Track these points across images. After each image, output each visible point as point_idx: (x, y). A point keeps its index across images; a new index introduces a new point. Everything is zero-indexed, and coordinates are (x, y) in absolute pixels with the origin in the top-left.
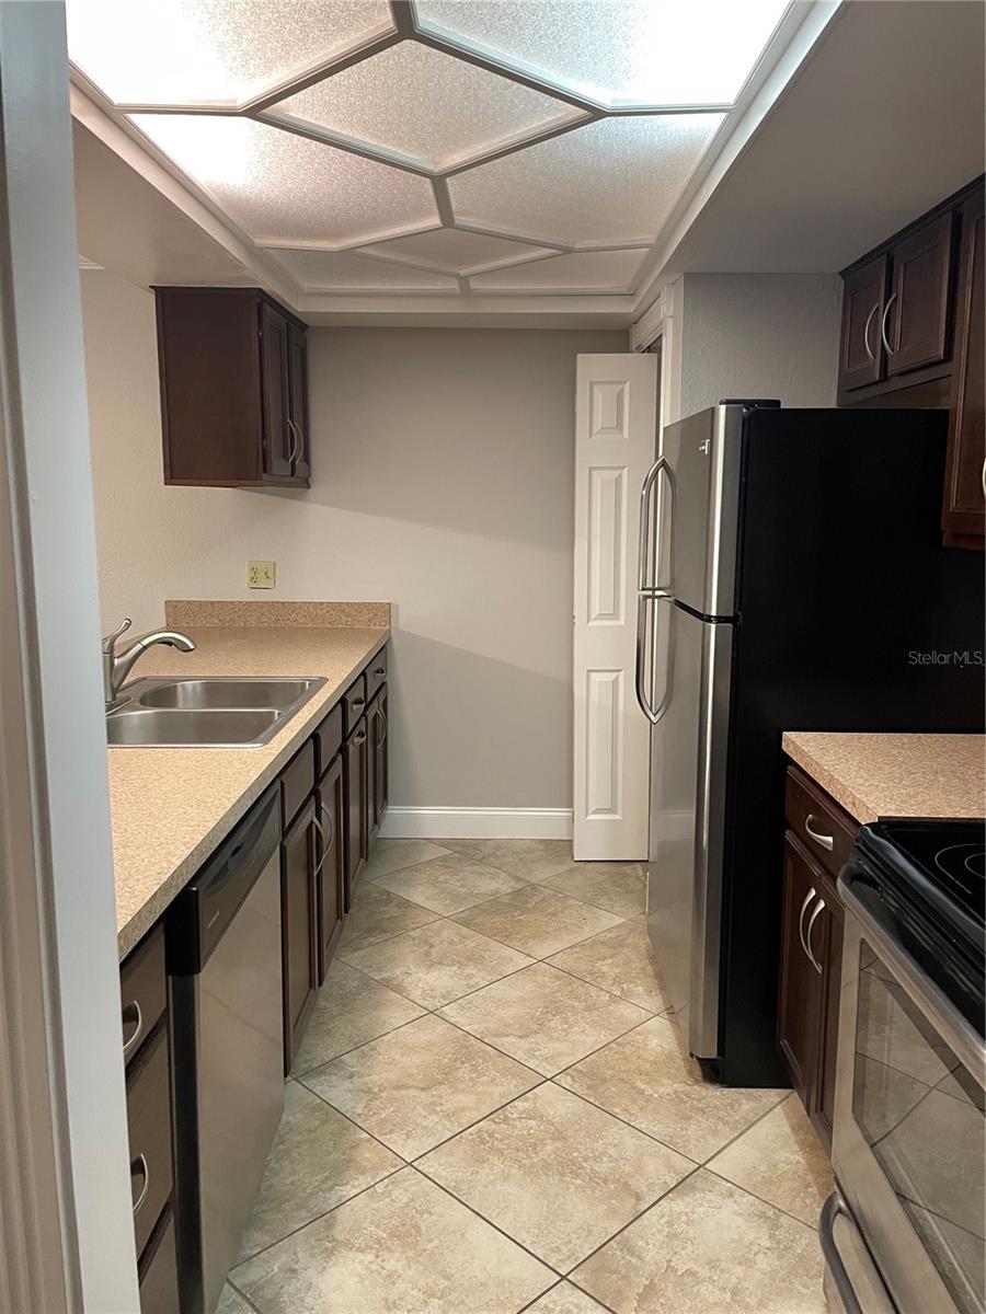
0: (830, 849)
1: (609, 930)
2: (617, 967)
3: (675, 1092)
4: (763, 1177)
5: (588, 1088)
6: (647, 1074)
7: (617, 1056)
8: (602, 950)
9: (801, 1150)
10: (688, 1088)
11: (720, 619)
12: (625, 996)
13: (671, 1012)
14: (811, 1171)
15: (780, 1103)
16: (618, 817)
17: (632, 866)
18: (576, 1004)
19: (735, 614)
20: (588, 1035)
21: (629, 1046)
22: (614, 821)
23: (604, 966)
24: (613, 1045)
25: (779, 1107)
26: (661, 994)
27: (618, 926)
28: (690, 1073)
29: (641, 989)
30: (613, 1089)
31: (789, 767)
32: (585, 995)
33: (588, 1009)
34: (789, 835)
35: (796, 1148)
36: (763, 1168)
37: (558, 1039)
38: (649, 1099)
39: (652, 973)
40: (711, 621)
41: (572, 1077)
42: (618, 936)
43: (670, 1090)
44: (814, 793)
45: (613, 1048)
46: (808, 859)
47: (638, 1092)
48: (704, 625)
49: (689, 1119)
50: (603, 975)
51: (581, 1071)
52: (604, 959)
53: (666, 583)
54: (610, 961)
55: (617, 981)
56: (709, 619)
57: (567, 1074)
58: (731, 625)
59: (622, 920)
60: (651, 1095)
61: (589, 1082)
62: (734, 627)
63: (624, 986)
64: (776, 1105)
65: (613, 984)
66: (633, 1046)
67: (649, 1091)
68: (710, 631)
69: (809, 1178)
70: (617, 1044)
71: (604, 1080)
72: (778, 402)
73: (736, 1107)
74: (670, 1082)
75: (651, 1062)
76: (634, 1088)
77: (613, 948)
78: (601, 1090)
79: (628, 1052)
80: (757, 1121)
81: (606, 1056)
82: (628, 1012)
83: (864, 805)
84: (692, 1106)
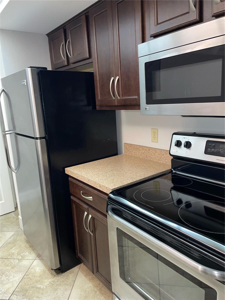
0: (92, 200)
1: (10, 238)
2: (17, 249)
3: (50, 282)
4: (84, 297)
5: (23, 296)
6: (39, 281)
7: (28, 280)
8: (10, 245)
9: (90, 282)
10: (53, 279)
11: (41, 138)
12: (23, 258)
13: (39, 256)
14: (95, 287)
15: (79, 270)
16: (3, 201)
17: (10, 214)
18: (8, 268)
19: (45, 136)
20: (16, 277)
21: (30, 274)
22: (2, 203)
23: (13, 251)
24: (25, 276)
25: (79, 271)
26: (34, 252)
27: (12, 236)
28: (52, 274)
29: (27, 253)
30: (31, 292)
31: (69, 178)
32: (10, 264)
33: (13, 268)
34: (72, 197)
35: (88, 282)
36: (83, 293)
37: (6, 284)
38: (43, 289)
39: (29, 246)
40: (37, 139)
41: (16, 295)
42: (14, 239)
43: (48, 283)
44: (81, 185)
45: (25, 278)
46: (81, 204)
47: (39, 289)
48: (35, 140)
49: (57, 289)
50: (13, 254)
51: (18, 291)
52: (12, 248)
53: (12, 128)
54: (14, 248)
55: (18, 254)
56: (37, 138)
57: (14, 294)
58: (45, 139)
59: (13, 233)
60: (43, 288)
61: (22, 293)
62: (46, 140)
63: (22, 254)
64: (78, 272)
65: (18, 255)
66: (31, 274)
67: (42, 287)
68: (37, 142)
69: (95, 289)
70: (26, 276)
71: (27, 290)
72: (46, 68)
73: (68, 278)
74: (47, 280)
75: (39, 276)
76: (37, 288)
77: (14, 243)
78: (27, 294)
79: (30, 276)
80: (75, 279)
81: (24, 282)
82: (26, 263)
83: (104, 187)
84: (56, 285)
